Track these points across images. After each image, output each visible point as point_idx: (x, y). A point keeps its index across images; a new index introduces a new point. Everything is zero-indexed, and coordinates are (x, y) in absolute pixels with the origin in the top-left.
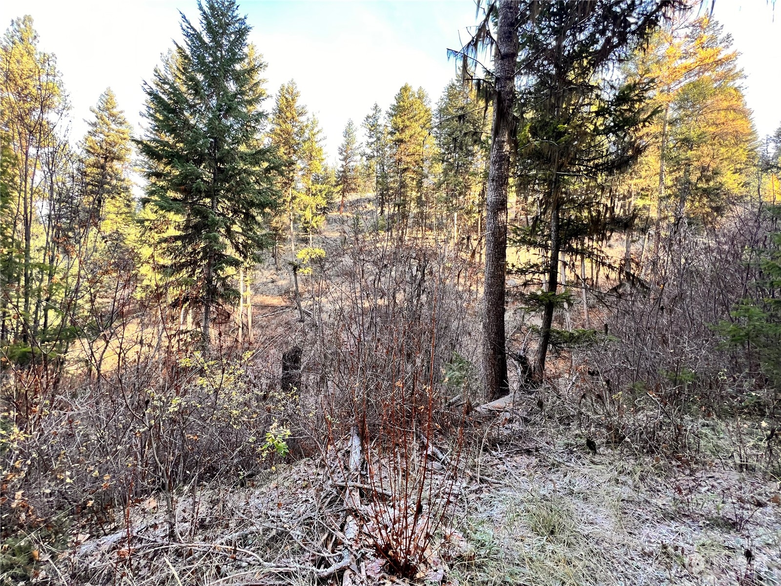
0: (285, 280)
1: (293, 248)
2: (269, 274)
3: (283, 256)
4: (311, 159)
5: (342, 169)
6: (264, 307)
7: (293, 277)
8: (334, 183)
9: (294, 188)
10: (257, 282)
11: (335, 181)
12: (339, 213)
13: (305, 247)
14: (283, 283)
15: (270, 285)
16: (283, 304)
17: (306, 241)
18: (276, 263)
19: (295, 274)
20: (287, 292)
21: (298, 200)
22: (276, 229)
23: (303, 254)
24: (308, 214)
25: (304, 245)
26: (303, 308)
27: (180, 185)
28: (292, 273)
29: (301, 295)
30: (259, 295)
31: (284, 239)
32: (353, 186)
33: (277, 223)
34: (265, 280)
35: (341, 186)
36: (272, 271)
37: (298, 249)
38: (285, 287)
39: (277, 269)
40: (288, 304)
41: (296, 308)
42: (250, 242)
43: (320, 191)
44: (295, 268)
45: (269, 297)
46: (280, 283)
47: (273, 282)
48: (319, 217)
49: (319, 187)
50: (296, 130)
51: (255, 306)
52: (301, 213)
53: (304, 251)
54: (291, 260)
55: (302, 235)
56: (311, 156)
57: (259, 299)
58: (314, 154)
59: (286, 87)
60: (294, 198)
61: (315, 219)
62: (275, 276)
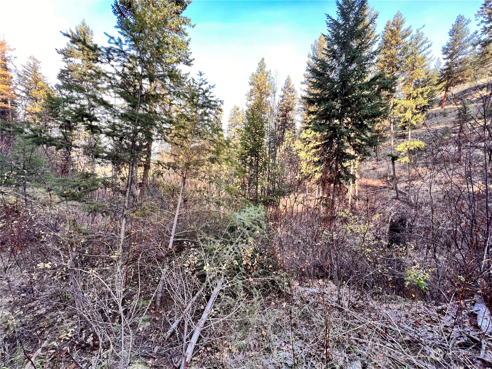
0: (384, 167)
1: (392, 143)
2: (371, 164)
3: (383, 150)
4: (413, 70)
5: (446, 67)
6: (367, 186)
7: (391, 166)
8: (436, 82)
9: (394, 98)
10: (362, 170)
11: (437, 80)
12: (440, 108)
13: (403, 141)
14: (382, 170)
15: (372, 171)
16: (382, 185)
17: (404, 137)
18: (376, 156)
19: (393, 163)
20: (386, 176)
21: (399, 106)
22: (378, 131)
23: (402, 147)
24: (408, 115)
25: (402, 140)
26: (399, 189)
27: (324, 115)
28: (391, 162)
29: (397, 179)
30: (363, 178)
31: (384, 137)
32: (460, 78)
33: (379, 126)
34: (368, 168)
35: (444, 83)
36: (373, 162)
37: (396, 143)
38: (383, 173)
39: (377, 160)
40: (385, 185)
41: (393, 189)
42: (363, 143)
43: (422, 93)
44: (394, 158)
45: (371, 180)
46: (379, 170)
47: (374, 169)
48: (418, 116)
49: (420, 90)
50: (399, 51)
51: (360, 185)
52: (400, 115)
53: (403, 145)
54: (389, 153)
55: (400, 132)
56: (414, 66)
57: (364, 181)
58: (417, 64)
59: (392, 21)
60: (395, 105)
61: (415, 117)
62: (376, 165)
